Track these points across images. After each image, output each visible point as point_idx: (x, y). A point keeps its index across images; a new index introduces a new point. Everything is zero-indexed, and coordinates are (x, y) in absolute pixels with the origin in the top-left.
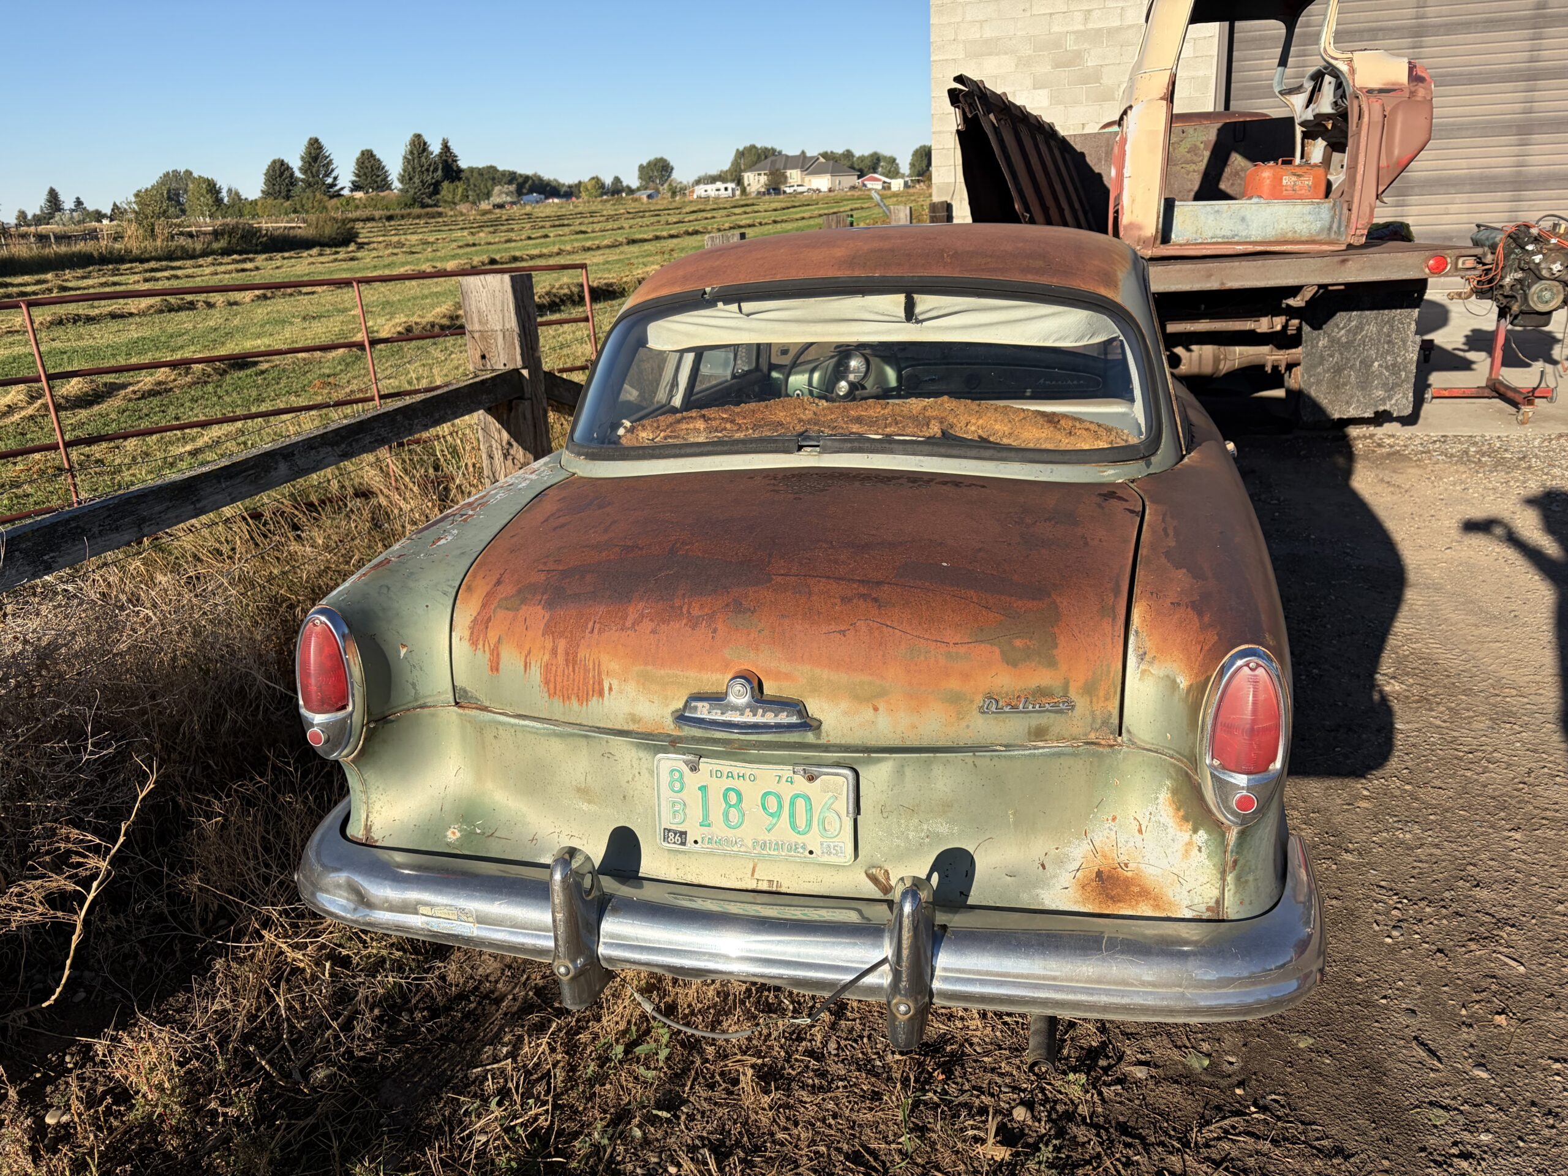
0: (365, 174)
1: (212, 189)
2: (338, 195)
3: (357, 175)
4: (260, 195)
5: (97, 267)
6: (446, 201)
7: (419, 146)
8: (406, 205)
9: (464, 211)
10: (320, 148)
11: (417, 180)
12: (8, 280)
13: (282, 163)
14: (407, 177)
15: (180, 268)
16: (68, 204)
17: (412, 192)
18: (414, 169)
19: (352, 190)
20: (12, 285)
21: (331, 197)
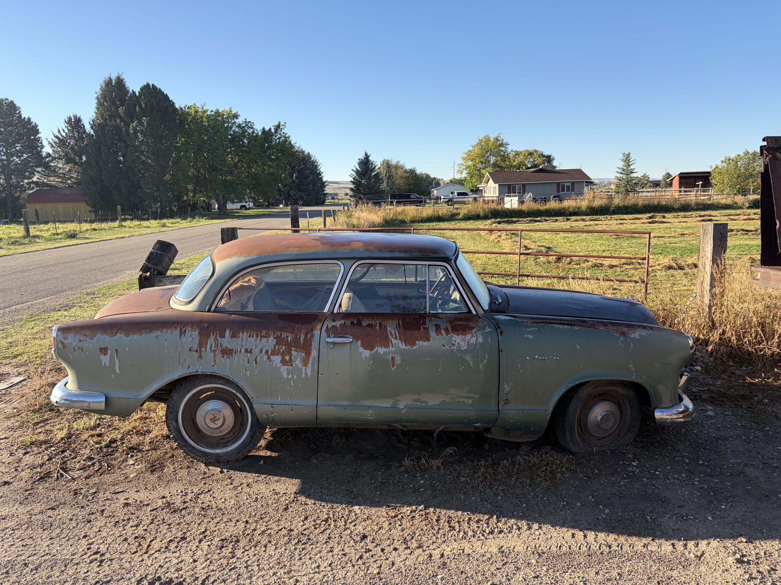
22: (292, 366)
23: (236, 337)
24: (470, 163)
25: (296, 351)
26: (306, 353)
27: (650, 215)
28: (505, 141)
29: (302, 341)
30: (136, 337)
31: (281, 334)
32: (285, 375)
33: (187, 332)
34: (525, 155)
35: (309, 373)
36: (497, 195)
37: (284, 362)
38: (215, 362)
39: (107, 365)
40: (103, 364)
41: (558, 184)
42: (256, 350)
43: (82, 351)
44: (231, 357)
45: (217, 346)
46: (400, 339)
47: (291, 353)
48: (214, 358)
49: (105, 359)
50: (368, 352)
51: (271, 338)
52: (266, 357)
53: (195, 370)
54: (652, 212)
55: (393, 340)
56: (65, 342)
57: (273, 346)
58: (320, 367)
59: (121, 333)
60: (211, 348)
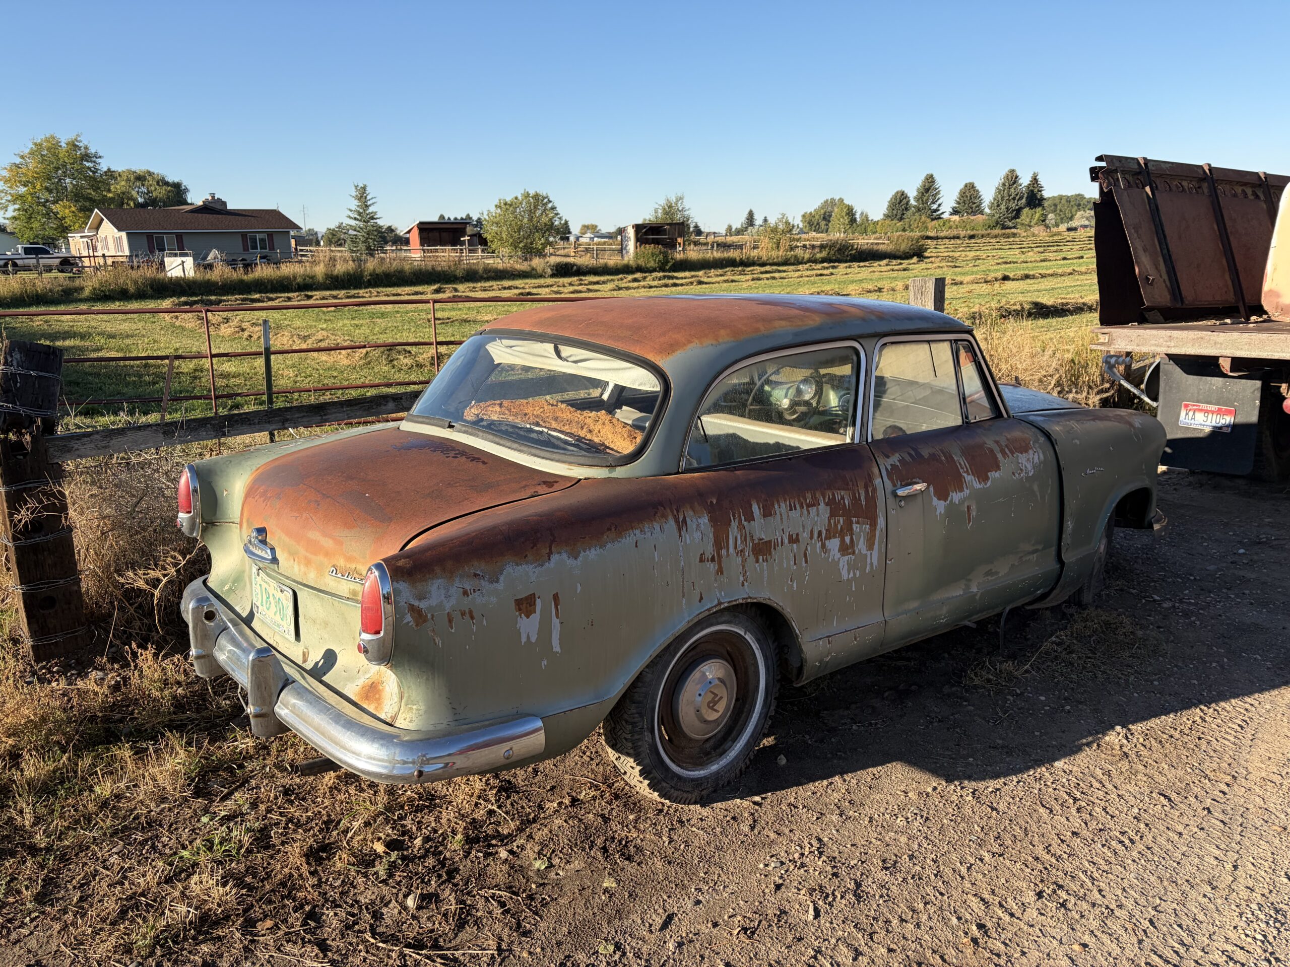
0: (964, 202)
1: (850, 212)
2: (939, 218)
3: (958, 203)
4: (882, 217)
5: (731, 268)
6: (1023, 224)
7: (1012, 179)
8: (989, 226)
9: (1036, 232)
10: (933, 182)
11: (1003, 207)
12: (676, 274)
13: (903, 193)
14: (996, 205)
15: (784, 271)
16: (759, 221)
17: (997, 216)
18: (1003, 198)
19: (951, 214)
20: (677, 278)
21: (933, 220)
22: (854, 553)
23: (771, 515)
24: (23, 190)
25: (858, 523)
26: (871, 525)
27: (435, 287)
28: (92, 150)
29: (863, 503)
30: (592, 554)
31: (833, 495)
32: (845, 575)
33: (688, 520)
34: (128, 180)
35: (875, 562)
36: (127, 253)
37: (845, 549)
38: (745, 575)
39: (533, 640)
40: (524, 640)
41: (244, 235)
42: (805, 535)
43: (472, 618)
44: (769, 557)
45: (745, 539)
46: (973, 474)
47: (852, 529)
48: (743, 567)
49: (529, 626)
50: (942, 502)
51: (822, 506)
52: (819, 544)
53: (716, 602)
54: (438, 282)
55: (965, 475)
56: (423, 605)
57: (827, 521)
58: (889, 546)
59: (559, 553)
60: (736, 548)
